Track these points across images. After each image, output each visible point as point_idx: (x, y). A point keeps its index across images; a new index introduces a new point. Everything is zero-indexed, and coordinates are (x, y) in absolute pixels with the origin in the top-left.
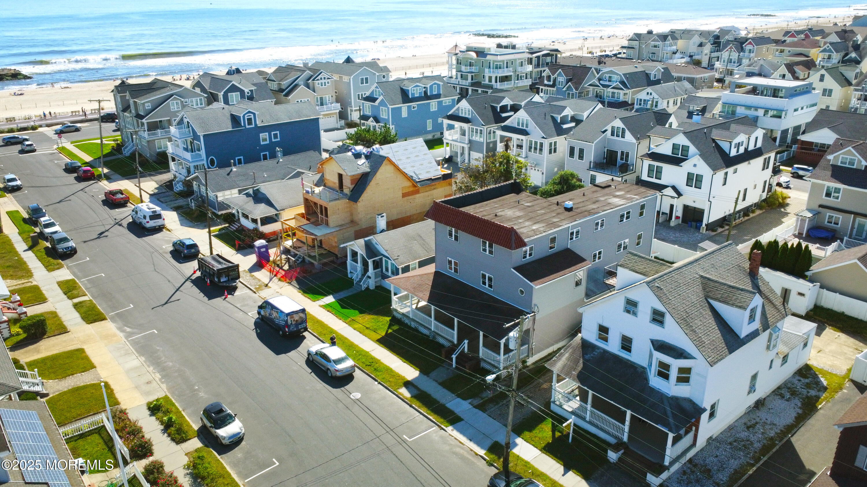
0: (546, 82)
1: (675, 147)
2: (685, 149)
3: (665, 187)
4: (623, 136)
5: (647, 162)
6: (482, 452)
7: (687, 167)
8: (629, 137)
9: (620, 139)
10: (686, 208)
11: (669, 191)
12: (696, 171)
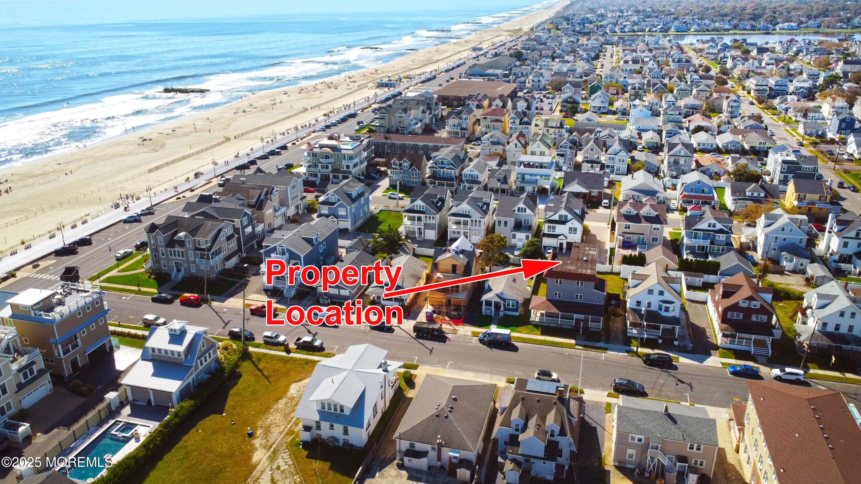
0: (393, 166)
1: (560, 216)
2: (566, 216)
3: (559, 235)
4: (525, 212)
5: (547, 225)
6: (626, 354)
7: (569, 225)
8: (528, 211)
9: (523, 213)
10: (568, 243)
11: (561, 237)
12: (573, 226)
